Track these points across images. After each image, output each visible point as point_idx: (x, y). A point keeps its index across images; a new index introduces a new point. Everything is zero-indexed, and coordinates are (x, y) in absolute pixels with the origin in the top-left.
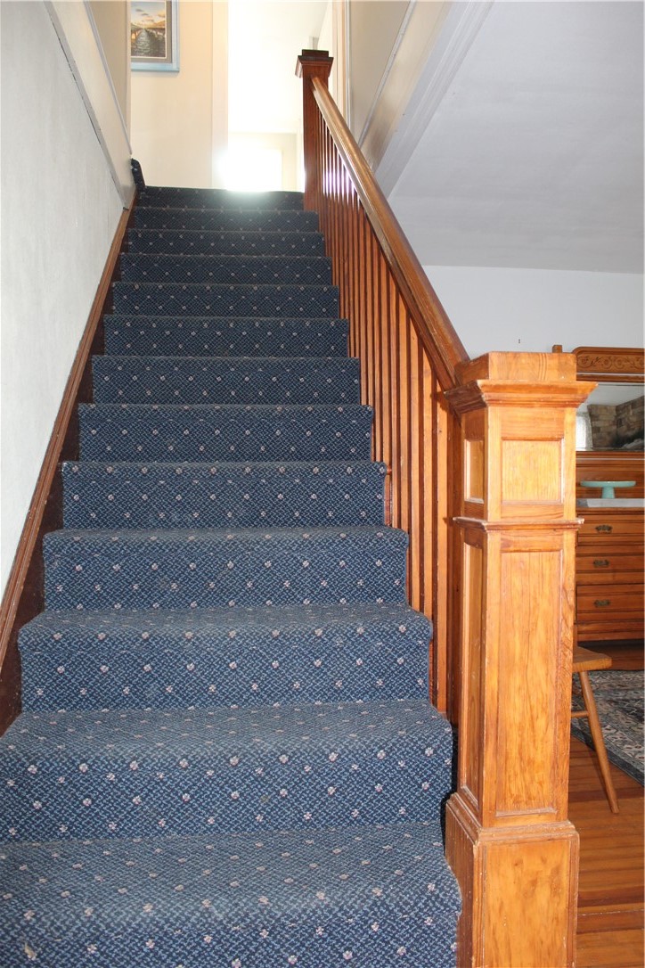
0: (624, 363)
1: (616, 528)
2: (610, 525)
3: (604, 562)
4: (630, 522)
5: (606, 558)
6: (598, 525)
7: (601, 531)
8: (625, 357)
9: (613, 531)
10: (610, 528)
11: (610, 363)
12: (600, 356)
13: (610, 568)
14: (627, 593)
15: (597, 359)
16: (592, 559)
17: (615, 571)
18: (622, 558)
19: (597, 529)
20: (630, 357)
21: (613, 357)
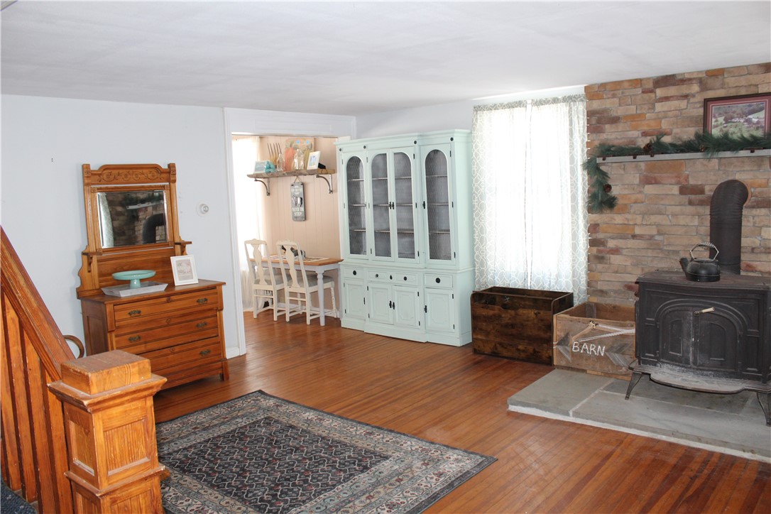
0: (139, 176)
1: (144, 310)
2: (139, 309)
3: (137, 338)
4: (155, 304)
5: (138, 334)
6: (130, 311)
7: (133, 315)
8: (141, 171)
9: (142, 314)
10: (139, 312)
11: (129, 177)
12: (121, 171)
13: (142, 341)
14: (157, 357)
15: (119, 174)
16: (127, 337)
17: (146, 343)
18: (150, 332)
19: (130, 314)
20: (144, 171)
21: (131, 171)
